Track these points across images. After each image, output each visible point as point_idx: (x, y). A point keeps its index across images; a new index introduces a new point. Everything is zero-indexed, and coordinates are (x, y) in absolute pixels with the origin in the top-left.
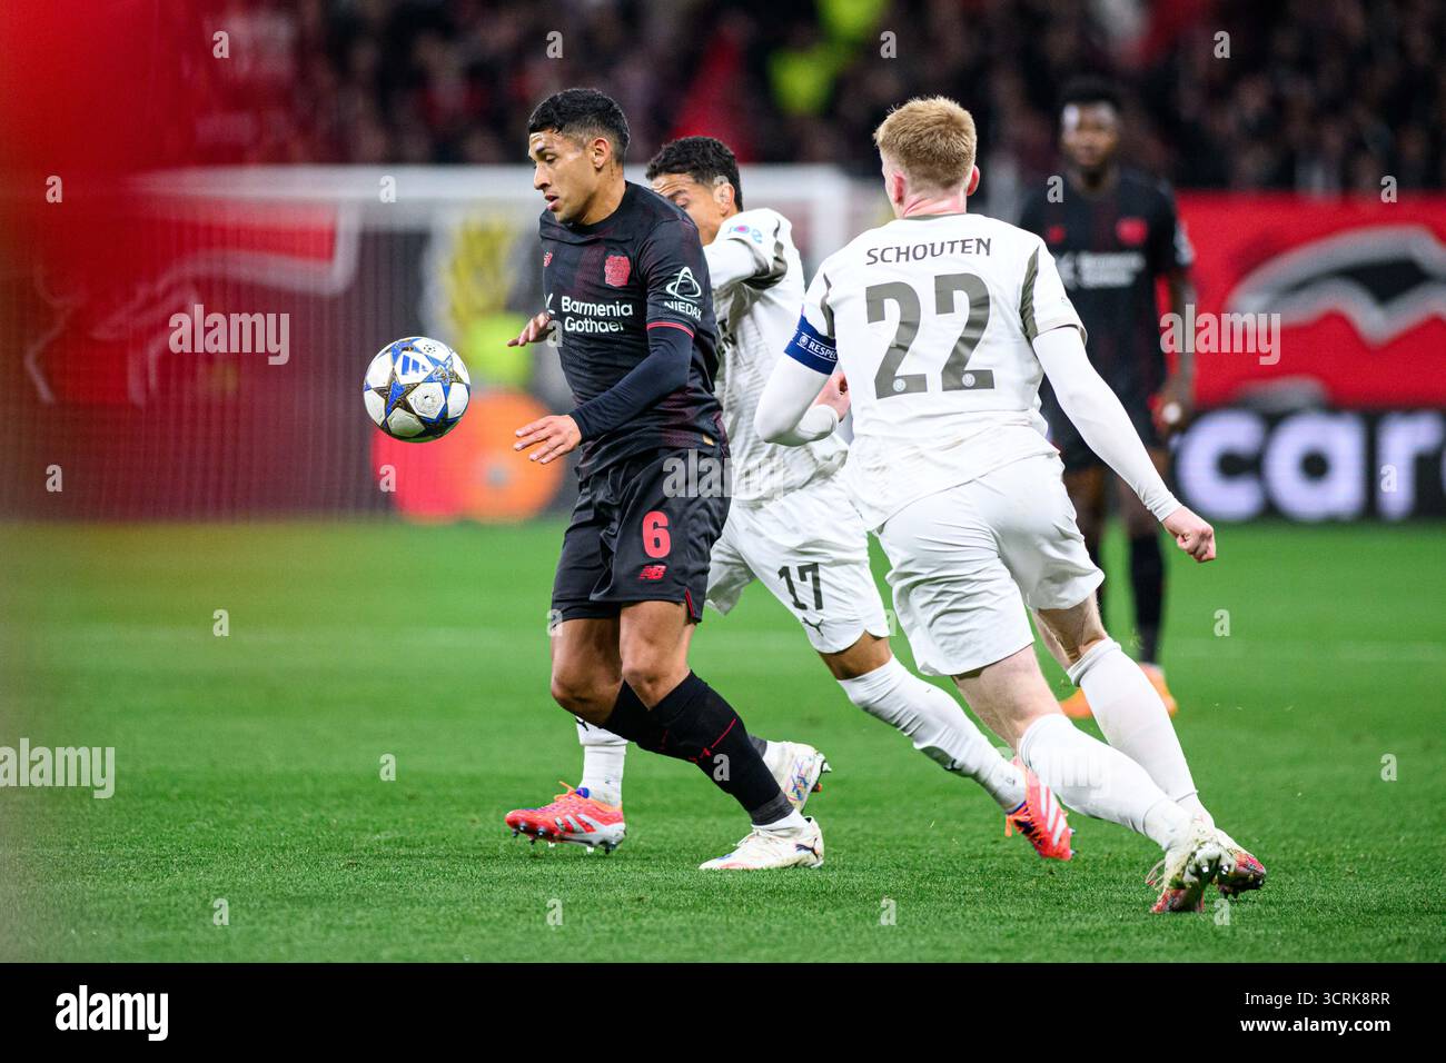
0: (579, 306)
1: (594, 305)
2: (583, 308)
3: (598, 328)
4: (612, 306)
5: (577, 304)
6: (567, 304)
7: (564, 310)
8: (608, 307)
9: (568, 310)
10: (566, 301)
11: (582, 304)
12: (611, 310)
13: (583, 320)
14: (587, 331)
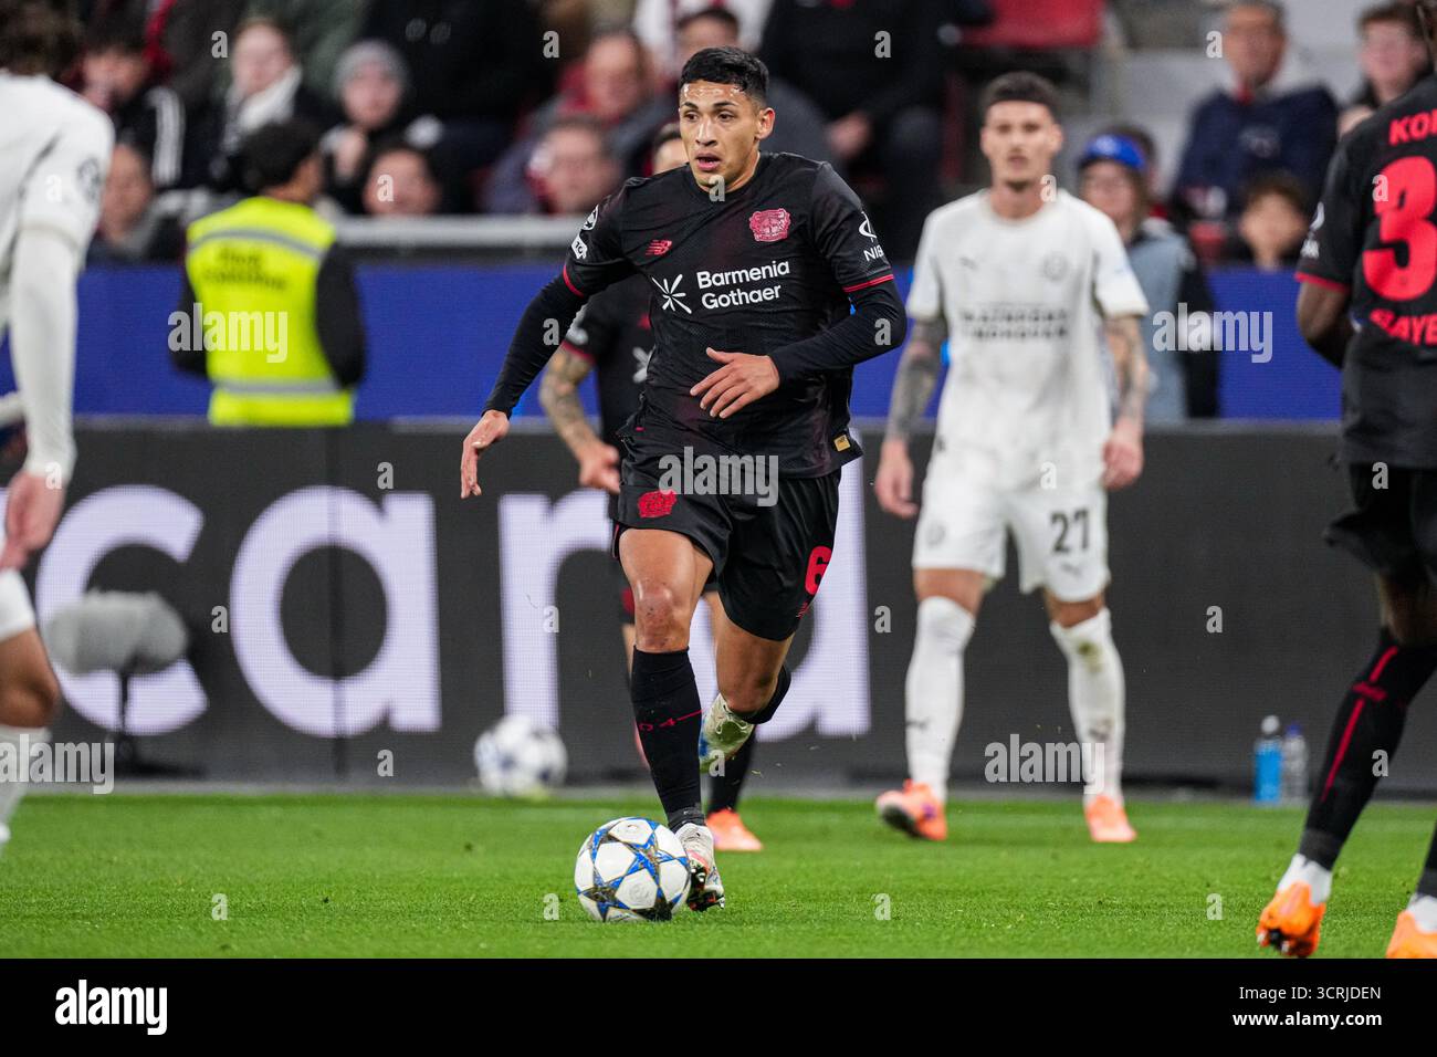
0: (724, 278)
1: (745, 271)
2: (730, 277)
3: (749, 298)
4: (769, 267)
5: (721, 275)
6: (707, 279)
7: (701, 286)
8: (763, 269)
9: (709, 285)
10: (703, 276)
11: (727, 275)
12: (767, 271)
13: (728, 293)
14: (736, 304)
